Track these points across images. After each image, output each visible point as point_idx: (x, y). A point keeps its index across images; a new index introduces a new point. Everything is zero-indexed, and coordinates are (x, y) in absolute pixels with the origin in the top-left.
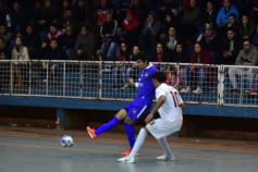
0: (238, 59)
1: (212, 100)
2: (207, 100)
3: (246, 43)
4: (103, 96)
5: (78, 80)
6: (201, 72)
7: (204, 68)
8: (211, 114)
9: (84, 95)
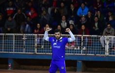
0: (104, 33)
1: (102, 53)
2: (99, 53)
3: (109, 25)
4: (38, 52)
5: (22, 44)
6: (87, 39)
7: (88, 37)
8: (102, 60)
9: (26, 51)
